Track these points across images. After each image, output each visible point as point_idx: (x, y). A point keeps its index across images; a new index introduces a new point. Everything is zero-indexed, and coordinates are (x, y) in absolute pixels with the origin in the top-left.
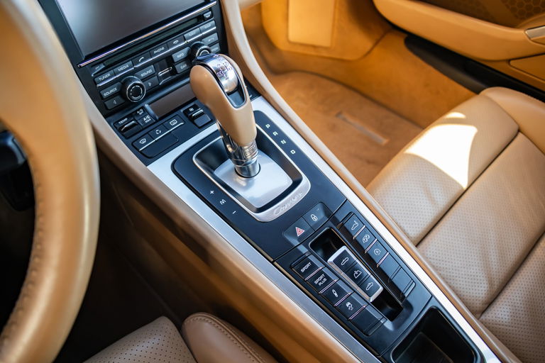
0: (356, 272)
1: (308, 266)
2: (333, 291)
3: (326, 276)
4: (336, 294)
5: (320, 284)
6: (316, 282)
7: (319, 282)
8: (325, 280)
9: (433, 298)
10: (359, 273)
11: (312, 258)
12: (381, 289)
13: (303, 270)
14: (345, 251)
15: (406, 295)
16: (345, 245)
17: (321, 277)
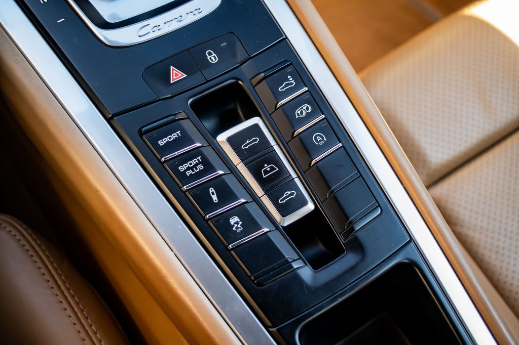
0: (267, 167)
1: (174, 136)
2: (212, 190)
3: (205, 162)
4: (215, 198)
5: (188, 173)
6: (182, 168)
7: (188, 169)
8: (200, 167)
9: (412, 244)
10: (272, 169)
11: (187, 125)
12: (310, 207)
13: (162, 143)
14: (256, 126)
15: (357, 227)
16: (260, 116)
17: (194, 162)
